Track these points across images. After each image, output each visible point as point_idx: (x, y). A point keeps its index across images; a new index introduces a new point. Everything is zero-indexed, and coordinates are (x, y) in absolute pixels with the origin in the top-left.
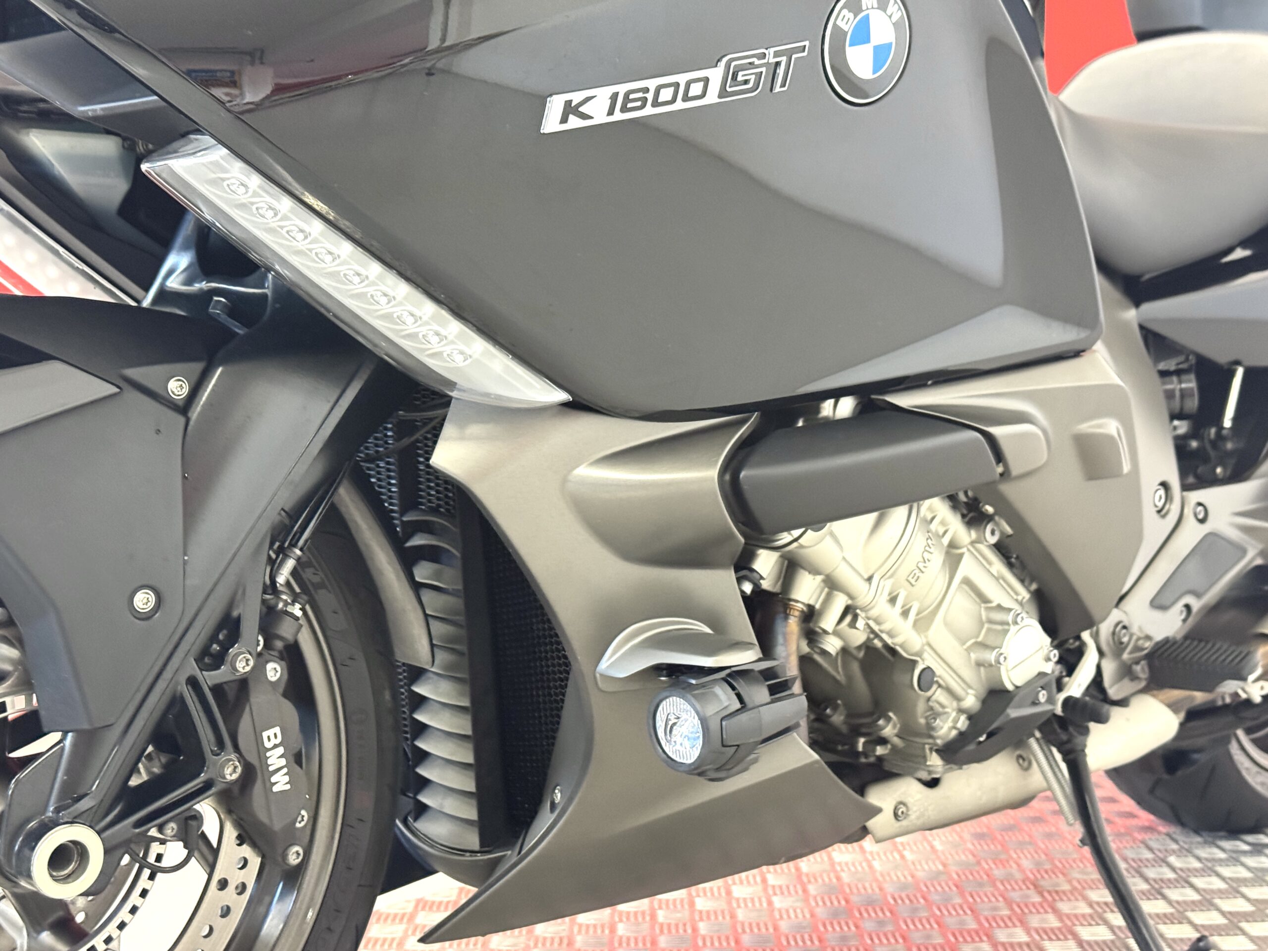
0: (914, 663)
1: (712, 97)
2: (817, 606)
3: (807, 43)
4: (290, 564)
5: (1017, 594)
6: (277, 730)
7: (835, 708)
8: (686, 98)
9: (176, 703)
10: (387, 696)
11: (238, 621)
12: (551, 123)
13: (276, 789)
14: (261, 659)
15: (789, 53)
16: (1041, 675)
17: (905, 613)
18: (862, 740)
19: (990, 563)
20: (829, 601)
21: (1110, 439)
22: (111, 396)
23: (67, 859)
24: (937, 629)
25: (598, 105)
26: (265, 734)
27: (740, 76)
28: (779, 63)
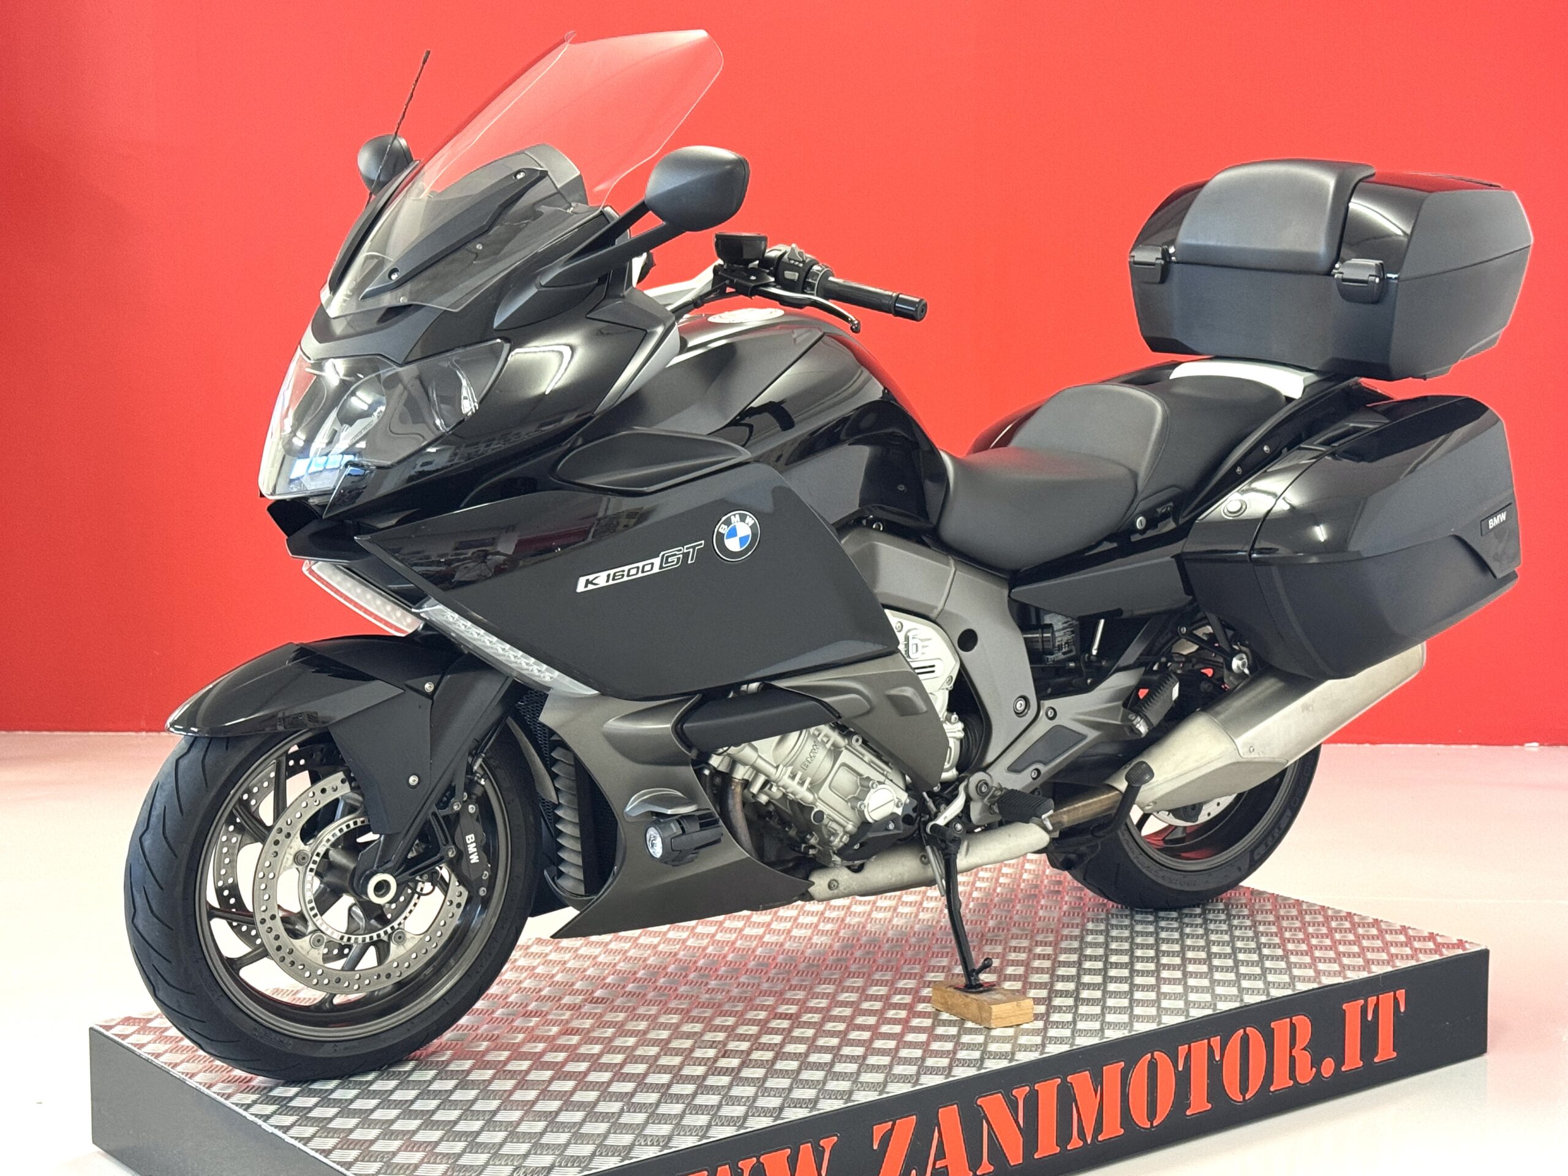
0: (812, 808)
1: (656, 570)
2: (750, 780)
3: (703, 542)
4: (480, 761)
6: (473, 835)
7: (790, 827)
8: (643, 572)
9: (427, 823)
10: (531, 818)
11: (454, 787)
12: (581, 588)
13: (472, 862)
14: (465, 804)
15: (694, 547)
16: (893, 814)
17: (802, 783)
18: (803, 845)
19: (863, 755)
20: (756, 777)
21: (907, 698)
22: (401, 694)
23: (382, 888)
24: (825, 791)
25: (601, 579)
26: (467, 837)
27: (670, 560)
28: (689, 552)
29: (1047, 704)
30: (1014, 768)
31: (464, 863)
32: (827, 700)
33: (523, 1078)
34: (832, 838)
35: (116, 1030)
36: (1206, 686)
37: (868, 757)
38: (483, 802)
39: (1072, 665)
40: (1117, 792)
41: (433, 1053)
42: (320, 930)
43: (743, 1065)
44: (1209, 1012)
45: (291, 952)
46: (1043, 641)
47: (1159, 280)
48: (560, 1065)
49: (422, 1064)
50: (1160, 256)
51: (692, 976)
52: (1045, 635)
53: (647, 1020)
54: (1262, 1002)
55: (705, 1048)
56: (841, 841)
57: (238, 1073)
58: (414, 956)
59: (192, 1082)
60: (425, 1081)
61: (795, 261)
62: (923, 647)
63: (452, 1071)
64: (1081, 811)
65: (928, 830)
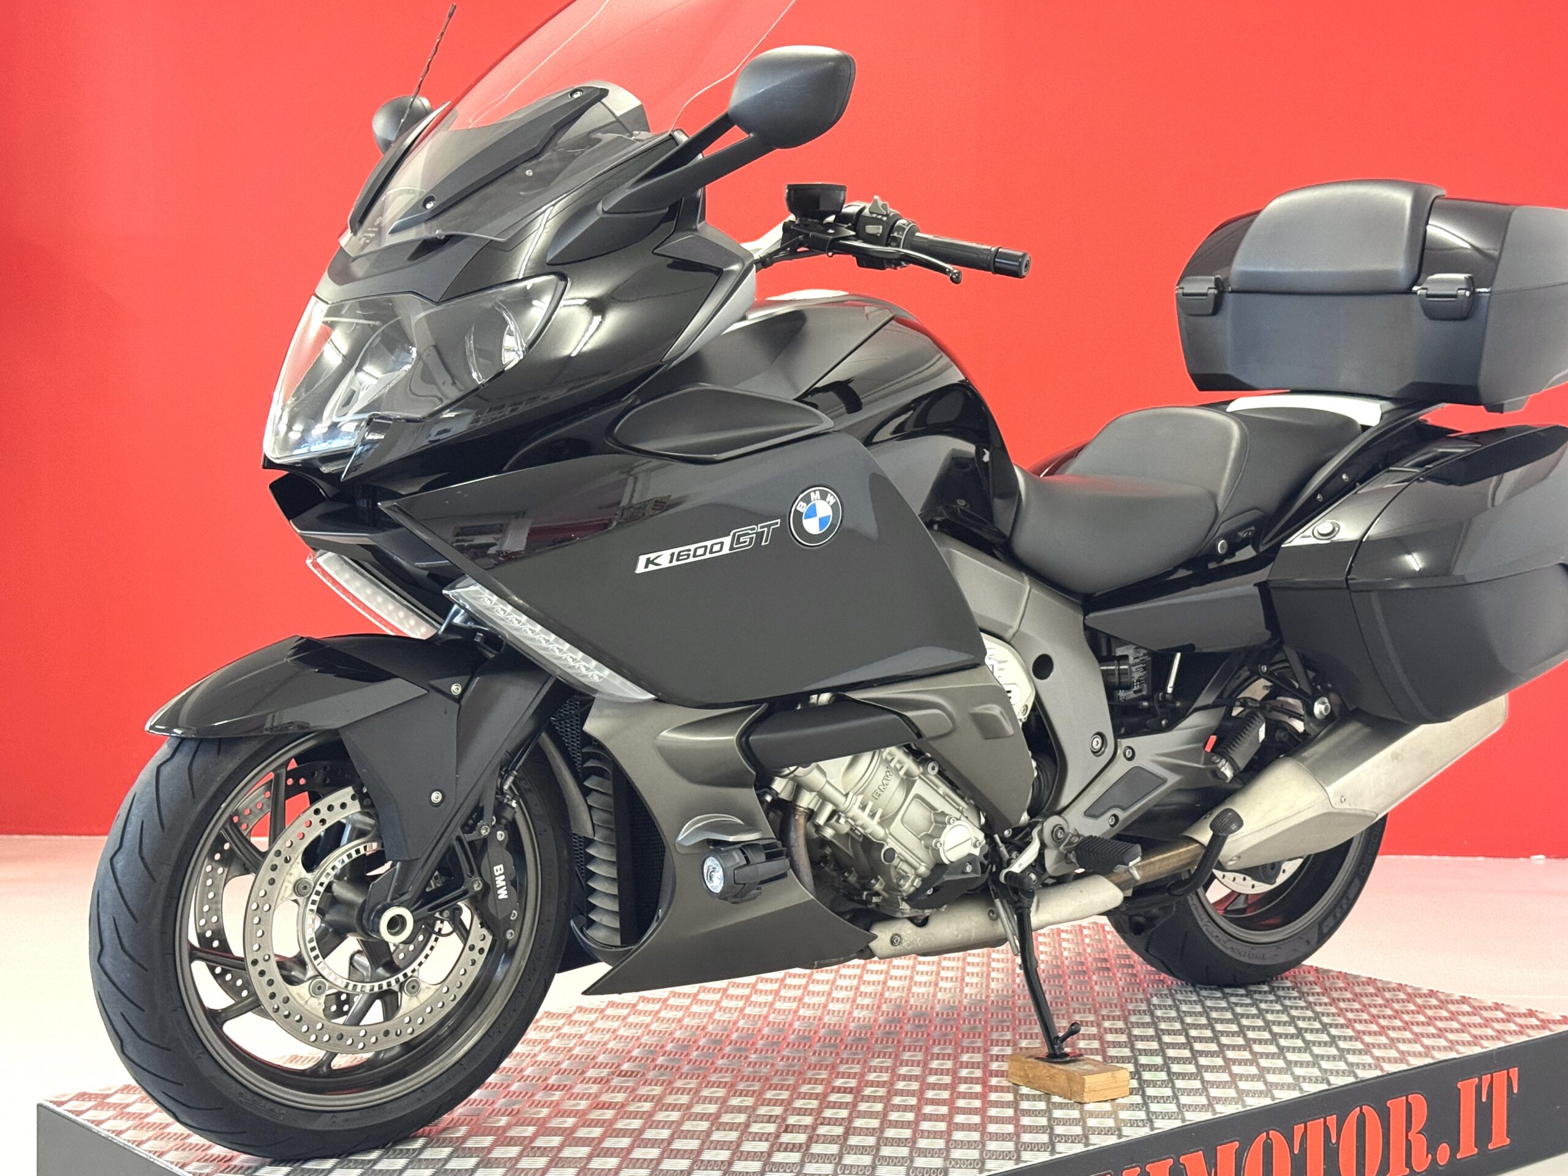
0: (882, 846)
1: (726, 550)
2: (815, 810)
3: (779, 520)
4: (511, 779)
5: (959, 805)
6: (501, 866)
7: (850, 872)
8: (711, 552)
9: (451, 849)
10: (565, 852)
11: (482, 808)
12: (640, 569)
13: (500, 897)
14: (494, 829)
15: (769, 526)
16: (970, 855)
17: (872, 815)
18: (865, 893)
19: (938, 786)
20: (822, 807)
21: (994, 717)
22: (424, 695)
23: (396, 924)
24: (896, 826)
25: (664, 559)
26: (495, 868)
27: (742, 540)
28: (763, 532)
29: (1125, 742)
30: (1092, 813)
31: (491, 897)
32: (909, 714)
33: (556, 1155)
34: (902, 882)
35: (70, 1106)
36: (1282, 735)
37: (943, 788)
38: (512, 828)
39: (1145, 704)
40: (1197, 845)
41: (445, 1129)
42: (321, 975)
43: (810, 1140)
44: (1324, 1087)
45: (286, 1000)
46: (1119, 674)
47: (1210, 311)
48: (597, 1141)
49: (433, 1142)
50: (1213, 286)
51: (727, 1050)
52: (1122, 667)
53: (688, 1094)
54: (1378, 1077)
55: (762, 1122)
56: (912, 885)
57: (218, 1150)
58: (428, 1010)
59: (161, 1162)
60: (439, 1160)
61: (878, 214)
62: (1000, 669)
63: (470, 1149)
64: (1157, 866)
65: (1002, 879)
